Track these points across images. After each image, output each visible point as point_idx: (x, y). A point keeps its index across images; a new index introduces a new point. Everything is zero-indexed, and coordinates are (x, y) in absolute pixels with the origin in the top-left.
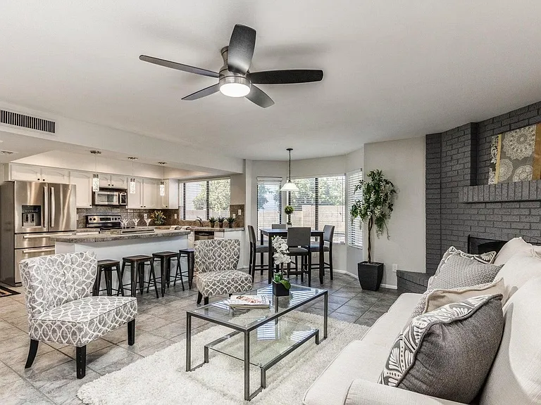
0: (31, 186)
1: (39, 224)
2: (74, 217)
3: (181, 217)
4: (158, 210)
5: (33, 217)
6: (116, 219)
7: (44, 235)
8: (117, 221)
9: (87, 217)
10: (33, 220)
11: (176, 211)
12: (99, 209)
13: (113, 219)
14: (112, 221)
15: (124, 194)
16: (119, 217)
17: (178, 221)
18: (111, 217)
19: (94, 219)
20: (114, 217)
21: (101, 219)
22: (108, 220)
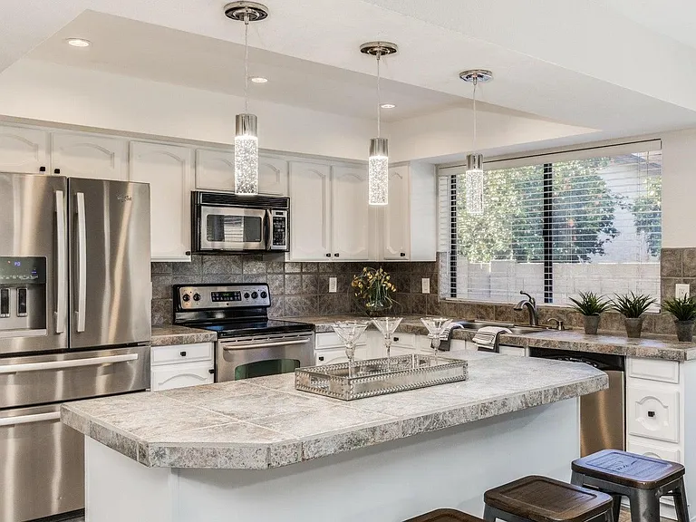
0: (22, 188)
1: (39, 323)
2: (143, 291)
3: (444, 289)
4: (373, 266)
5: (22, 298)
6: (255, 295)
7: (61, 362)
8: (260, 301)
9: (176, 289)
10: (22, 309)
11: (429, 269)
12: (209, 263)
13: (247, 296)
14: (244, 302)
15: (282, 214)
16: (265, 288)
17: (436, 303)
18: (243, 290)
19: (197, 297)
20: (251, 290)
21: (216, 297)
22: (234, 300)
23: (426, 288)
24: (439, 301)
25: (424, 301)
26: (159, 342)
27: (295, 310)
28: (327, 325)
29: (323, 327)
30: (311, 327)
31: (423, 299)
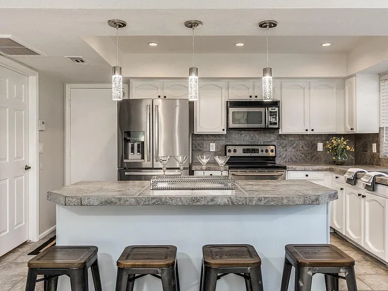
5: (139, 147)
6: (267, 151)
8: (270, 154)
9: (226, 147)
11: (375, 137)
12: (244, 135)
13: (262, 151)
14: (260, 154)
15: (275, 109)
16: (273, 147)
17: (379, 159)
18: (260, 148)
19: (235, 151)
20: (264, 148)
21: (245, 151)
22: (255, 153)
23: (375, 150)
24: (381, 157)
25: (373, 157)
26: (199, 169)
27: (294, 159)
28: (294, 167)
29: (292, 168)
30: (285, 168)
31: (373, 156)
